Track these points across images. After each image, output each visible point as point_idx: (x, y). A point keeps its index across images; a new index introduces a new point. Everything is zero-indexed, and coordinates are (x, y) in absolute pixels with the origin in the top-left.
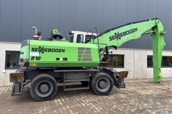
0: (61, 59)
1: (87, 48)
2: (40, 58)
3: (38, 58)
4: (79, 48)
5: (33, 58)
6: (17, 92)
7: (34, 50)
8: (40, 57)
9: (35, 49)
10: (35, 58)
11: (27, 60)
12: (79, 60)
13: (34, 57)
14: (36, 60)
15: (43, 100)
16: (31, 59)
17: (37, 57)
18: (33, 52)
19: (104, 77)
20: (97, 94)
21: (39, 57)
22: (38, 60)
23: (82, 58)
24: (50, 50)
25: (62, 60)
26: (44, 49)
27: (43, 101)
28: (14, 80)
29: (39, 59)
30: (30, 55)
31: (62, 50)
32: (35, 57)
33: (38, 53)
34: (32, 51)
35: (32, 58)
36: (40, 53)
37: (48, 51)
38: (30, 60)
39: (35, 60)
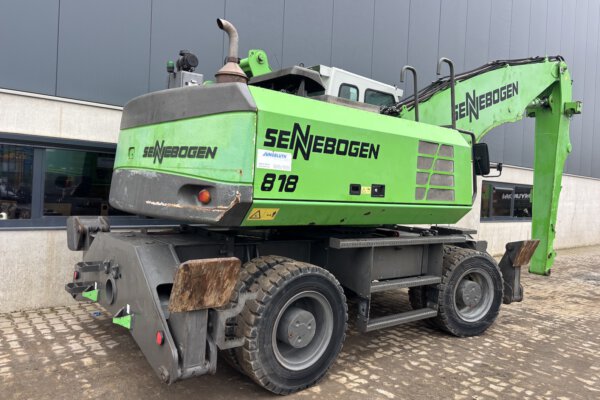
0: (366, 190)
1: (443, 145)
2: (294, 184)
3: (289, 183)
4: (426, 145)
5: (269, 179)
6: (194, 363)
7: (274, 139)
8: (296, 178)
9: (277, 136)
10: (277, 183)
11: (246, 190)
12: (419, 193)
13: (273, 176)
14: (281, 190)
15: (296, 387)
16: (260, 186)
17: (283, 177)
18: (269, 150)
19: (478, 266)
20: (452, 331)
21: (291, 177)
22: (288, 190)
23: (428, 186)
24: (332, 146)
25: (369, 192)
26: (312, 137)
27: (299, 390)
28: (190, 297)
29: (291, 186)
30: (258, 166)
31: (369, 148)
32: (277, 177)
33: (289, 154)
34: (266, 144)
35: (265, 181)
36: (295, 157)
37: (326, 151)
38: (258, 193)
39: (275, 193)
